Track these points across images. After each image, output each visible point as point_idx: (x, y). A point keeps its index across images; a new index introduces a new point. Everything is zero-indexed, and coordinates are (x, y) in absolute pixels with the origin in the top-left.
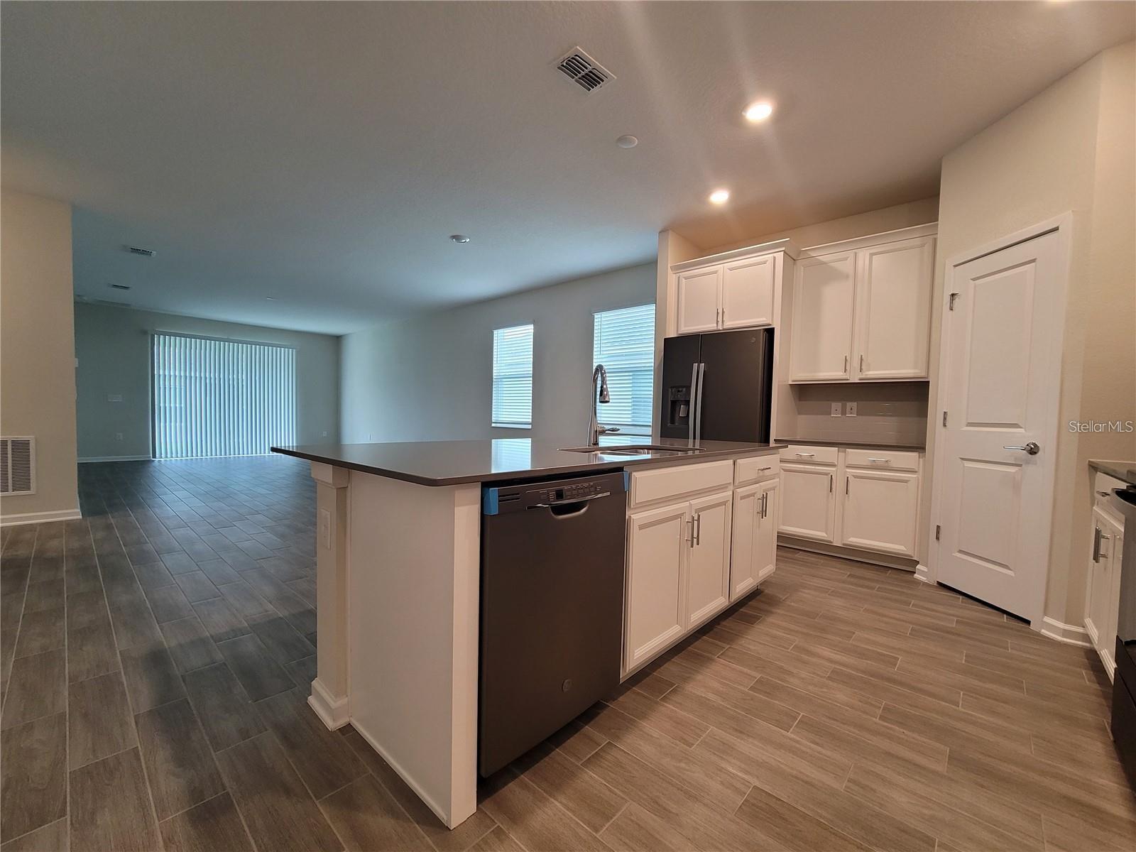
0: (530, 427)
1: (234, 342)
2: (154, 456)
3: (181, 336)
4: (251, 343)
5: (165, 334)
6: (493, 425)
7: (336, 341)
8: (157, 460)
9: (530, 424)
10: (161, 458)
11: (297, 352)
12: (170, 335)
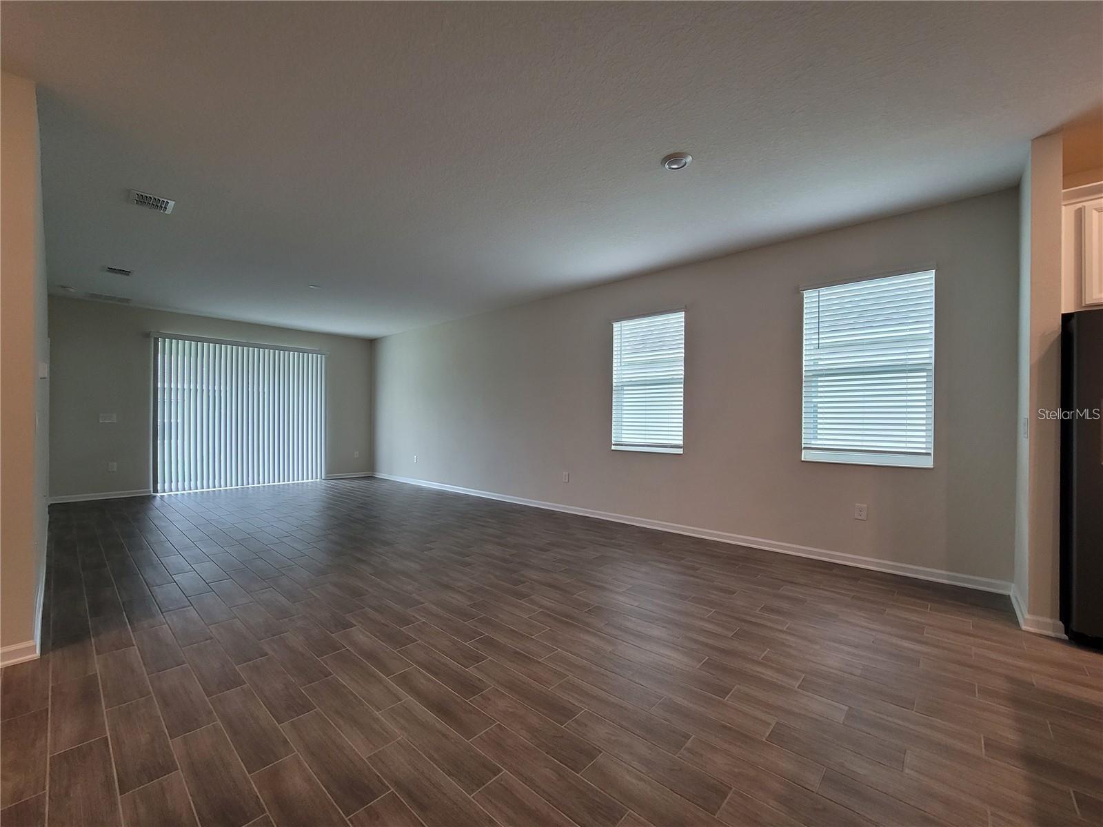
0: (680, 451)
1: (254, 346)
2: (156, 490)
3: (190, 339)
4: (275, 348)
5: (171, 337)
6: (613, 448)
7: (370, 345)
8: (158, 495)
9: (680, 447)
10: (164, 492)
11: (326, 358)
12: (178, 338)
